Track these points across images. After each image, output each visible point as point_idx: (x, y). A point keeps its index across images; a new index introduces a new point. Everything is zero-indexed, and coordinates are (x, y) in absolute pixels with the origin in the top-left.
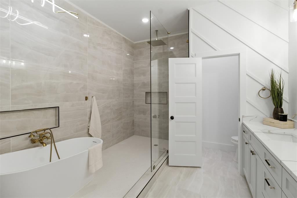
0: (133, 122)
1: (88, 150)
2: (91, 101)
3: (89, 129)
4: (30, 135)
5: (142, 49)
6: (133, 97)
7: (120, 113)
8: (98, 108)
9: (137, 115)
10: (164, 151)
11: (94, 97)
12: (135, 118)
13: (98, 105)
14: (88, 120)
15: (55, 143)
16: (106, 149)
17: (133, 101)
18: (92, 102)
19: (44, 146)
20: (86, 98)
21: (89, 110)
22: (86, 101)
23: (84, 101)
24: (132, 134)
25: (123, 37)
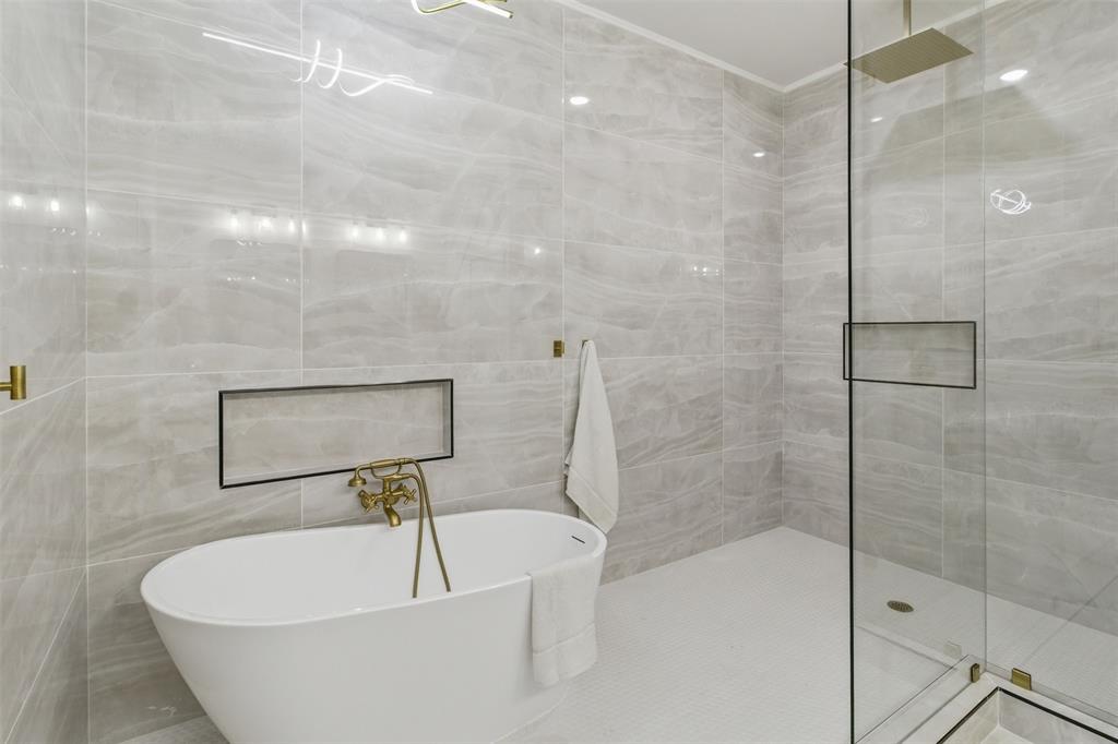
0: (779, 462)
1: (529, 578)
2: (577, 360)
3: (566, 477)
4: (352, 477)
5: (822, 113)
6: (777, 347)
7: (715, 417)
8: (607, 390)
9: (800, 430)
10: (951, 661)
11: (591, 345)
12: (788, 444)
13: (606, 380)
14: (565, 440)
15: (435, 519)
16: (639, 571)
17: (779, 368)
18: (582, 363)
19: (392, 525)
20: (558, 349)
21: (569, 396)
22: (558, 359)
23: (547, 360)
24: (772, 519)
25: (726, 72)
